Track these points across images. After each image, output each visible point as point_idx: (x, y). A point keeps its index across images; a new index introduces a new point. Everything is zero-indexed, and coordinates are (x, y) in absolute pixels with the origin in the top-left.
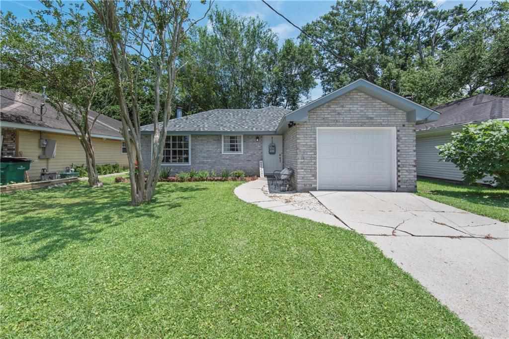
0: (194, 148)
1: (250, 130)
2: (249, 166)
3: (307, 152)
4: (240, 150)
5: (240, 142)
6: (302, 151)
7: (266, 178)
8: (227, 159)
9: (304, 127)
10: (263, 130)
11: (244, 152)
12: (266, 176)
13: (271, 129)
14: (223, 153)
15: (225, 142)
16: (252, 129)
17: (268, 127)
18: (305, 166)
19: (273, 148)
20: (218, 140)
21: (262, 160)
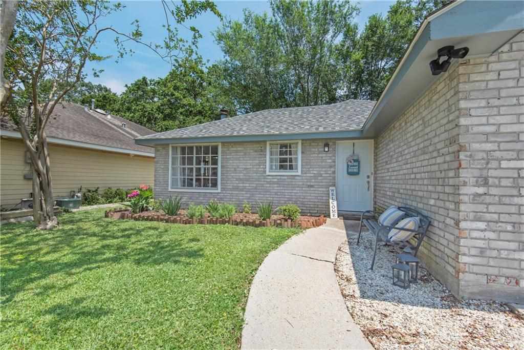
0: (225, 164)
1: (314, 130)
2: (311, 197)
3: (499, 160)
4: (297, 169)
5: (296, 153)
6: (481, 155)
7: (341, 222)
8: (274, 183)
9: (488, 71)
10: (337, 129)
11: (302, 171)
12: (342, 215)
13: (354, 127)
14: (268, 173)
15: (271, 154)
16: (317, 129)
17: (346, 125)
18: (492, 208)
19: (356, 164)
20: (261, 151)
21: (334, 186)
